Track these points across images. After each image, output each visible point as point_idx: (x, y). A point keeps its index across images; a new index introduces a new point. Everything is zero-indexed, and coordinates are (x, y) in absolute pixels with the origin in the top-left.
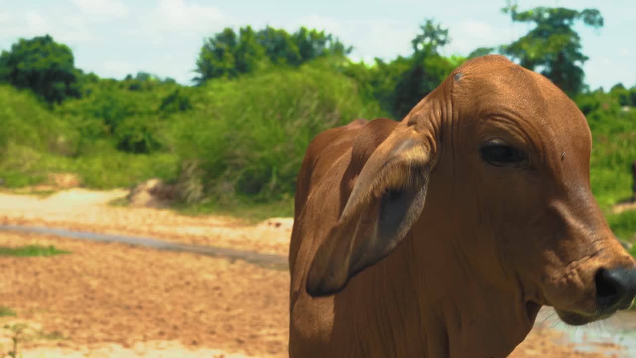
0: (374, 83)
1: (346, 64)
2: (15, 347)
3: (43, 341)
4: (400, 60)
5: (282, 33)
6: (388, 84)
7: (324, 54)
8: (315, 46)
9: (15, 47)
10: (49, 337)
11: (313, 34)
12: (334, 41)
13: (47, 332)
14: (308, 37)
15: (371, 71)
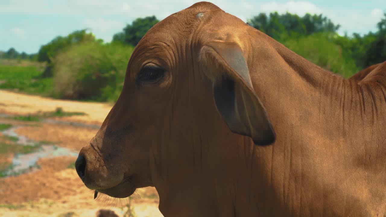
0: (353, 49)
1: (335, 37)
2: (130, 202)
3: (146, 199)
4: (371, 35)
5: (296, 17)
6: (362, 50)
7: (322, 30)
8: (316, 25)
9: (135, 23)
10: (149, 197)
11: (315, 17)
12: (327, 22)
13: (148, 194)
14: (311, 20)
15: (351, 41)
